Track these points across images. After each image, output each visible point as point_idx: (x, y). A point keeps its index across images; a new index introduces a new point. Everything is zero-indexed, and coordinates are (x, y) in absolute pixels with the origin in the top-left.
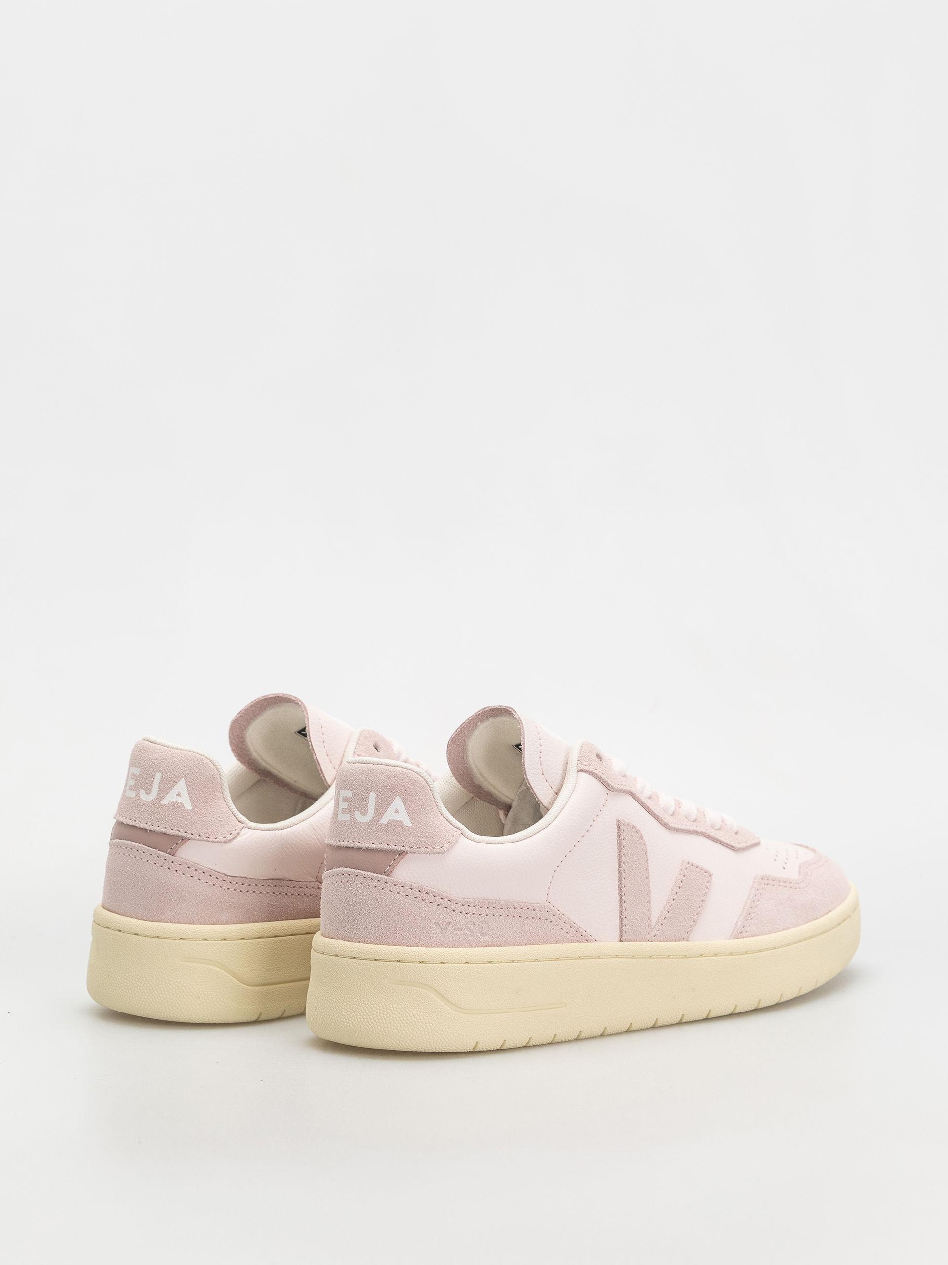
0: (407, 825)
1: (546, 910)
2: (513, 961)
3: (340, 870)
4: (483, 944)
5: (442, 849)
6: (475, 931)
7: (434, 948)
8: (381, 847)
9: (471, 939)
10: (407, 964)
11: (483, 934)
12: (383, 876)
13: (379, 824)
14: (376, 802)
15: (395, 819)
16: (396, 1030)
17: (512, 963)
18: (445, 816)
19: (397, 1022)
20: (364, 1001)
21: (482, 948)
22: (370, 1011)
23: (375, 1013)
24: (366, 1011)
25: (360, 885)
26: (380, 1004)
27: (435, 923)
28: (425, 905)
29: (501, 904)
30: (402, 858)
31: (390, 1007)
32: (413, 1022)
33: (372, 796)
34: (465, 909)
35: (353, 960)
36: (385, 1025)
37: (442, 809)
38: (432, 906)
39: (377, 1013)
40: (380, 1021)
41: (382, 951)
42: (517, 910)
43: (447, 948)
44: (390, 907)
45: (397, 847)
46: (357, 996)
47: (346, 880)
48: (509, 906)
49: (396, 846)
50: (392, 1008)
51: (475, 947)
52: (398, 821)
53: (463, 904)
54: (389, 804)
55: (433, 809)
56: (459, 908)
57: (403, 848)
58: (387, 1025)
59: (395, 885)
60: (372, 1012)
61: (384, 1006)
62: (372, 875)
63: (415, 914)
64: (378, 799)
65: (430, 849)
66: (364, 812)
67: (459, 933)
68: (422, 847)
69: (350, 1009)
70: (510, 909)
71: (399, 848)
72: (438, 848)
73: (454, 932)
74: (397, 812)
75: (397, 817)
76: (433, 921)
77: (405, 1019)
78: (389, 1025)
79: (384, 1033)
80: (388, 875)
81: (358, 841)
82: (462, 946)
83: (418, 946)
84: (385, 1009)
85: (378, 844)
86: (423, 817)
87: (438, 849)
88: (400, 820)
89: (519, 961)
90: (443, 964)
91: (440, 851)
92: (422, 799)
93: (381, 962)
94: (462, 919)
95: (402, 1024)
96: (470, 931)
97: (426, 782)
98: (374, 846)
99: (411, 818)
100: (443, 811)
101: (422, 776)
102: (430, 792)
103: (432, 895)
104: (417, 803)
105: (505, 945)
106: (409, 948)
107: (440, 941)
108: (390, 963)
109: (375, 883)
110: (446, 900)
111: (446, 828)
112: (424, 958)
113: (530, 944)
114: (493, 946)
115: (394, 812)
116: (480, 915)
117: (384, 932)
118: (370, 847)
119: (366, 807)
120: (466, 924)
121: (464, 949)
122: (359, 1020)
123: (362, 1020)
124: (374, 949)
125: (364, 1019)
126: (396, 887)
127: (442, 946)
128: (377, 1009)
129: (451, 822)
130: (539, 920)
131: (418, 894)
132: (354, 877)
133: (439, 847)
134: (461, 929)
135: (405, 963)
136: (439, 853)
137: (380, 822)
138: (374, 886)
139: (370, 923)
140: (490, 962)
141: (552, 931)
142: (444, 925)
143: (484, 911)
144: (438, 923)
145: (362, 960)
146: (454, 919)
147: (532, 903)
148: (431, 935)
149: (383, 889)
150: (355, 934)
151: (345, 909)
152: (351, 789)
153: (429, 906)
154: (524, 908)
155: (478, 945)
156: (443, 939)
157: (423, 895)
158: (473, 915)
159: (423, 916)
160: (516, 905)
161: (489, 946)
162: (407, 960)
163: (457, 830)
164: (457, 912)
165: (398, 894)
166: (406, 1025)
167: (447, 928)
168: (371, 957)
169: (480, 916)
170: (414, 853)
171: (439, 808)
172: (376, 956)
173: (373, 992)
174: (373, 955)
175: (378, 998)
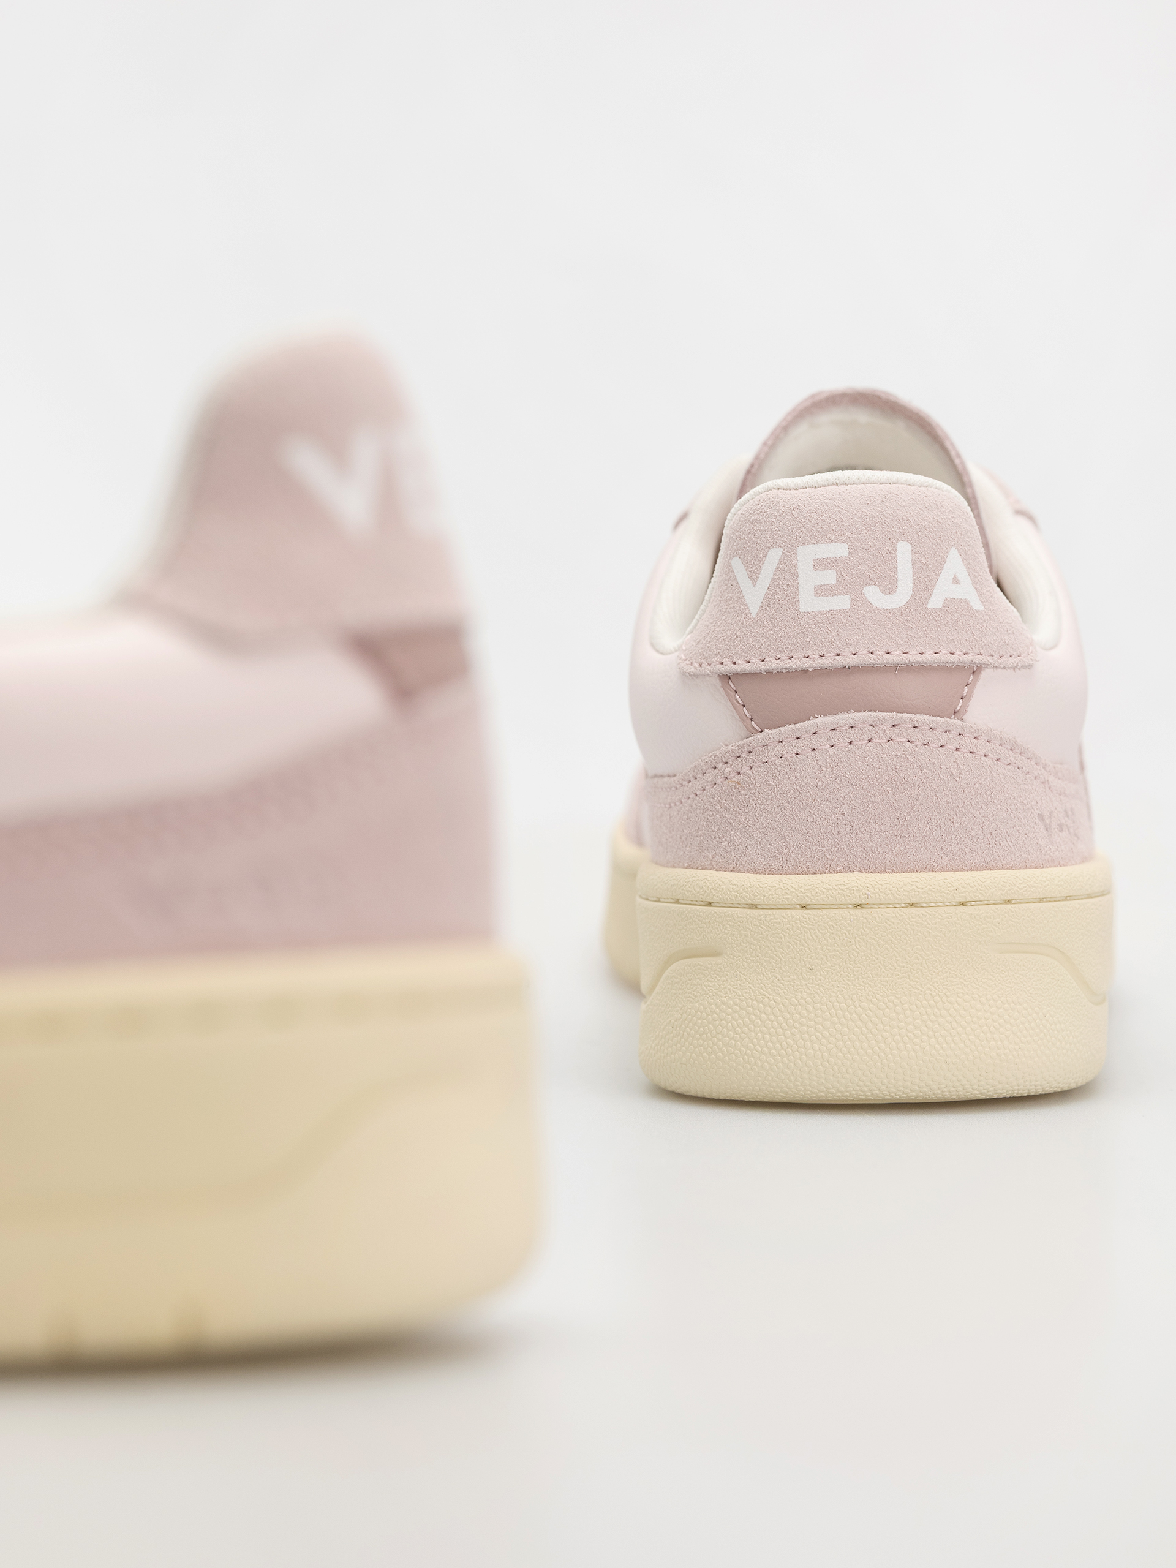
0: (974, 608)
8: (939, 657)
12: (952, 721)
13: (924, 608)
15: (955, 598)
25: (909, 745)
30: (977, 681)
33: (904, 550)
38: (1031, 779)
47: (864, 737)
49: (965, 654)
52: (961, 601)
54: (939, 565)
57: (977, 658)
59: (976, 738)
62: (930, 721)
64: (916, 556)
65: (1015, 658)
66: (889, 588)
68: (1006, 654)
71: (974, 658)
72: (1023, 655)
73: (1060, 834)
75: (957, 593)
80: (961, 718)
85: (931, 652)
88: (962, 598)
91: (1026, 662)
99: (980, 594)
109: (942, 737)
115: (952, 582)
118: (917, 660)
119: (889, 574)
132: (889, 730)
134: (1064, 828)
137: (927, 606)
138: (939, 744)
159: (1025, 801)
170: (996, 667)
172: (964, 895)
173: (965, 976)
174: (962, 893)
175: (977, 986)
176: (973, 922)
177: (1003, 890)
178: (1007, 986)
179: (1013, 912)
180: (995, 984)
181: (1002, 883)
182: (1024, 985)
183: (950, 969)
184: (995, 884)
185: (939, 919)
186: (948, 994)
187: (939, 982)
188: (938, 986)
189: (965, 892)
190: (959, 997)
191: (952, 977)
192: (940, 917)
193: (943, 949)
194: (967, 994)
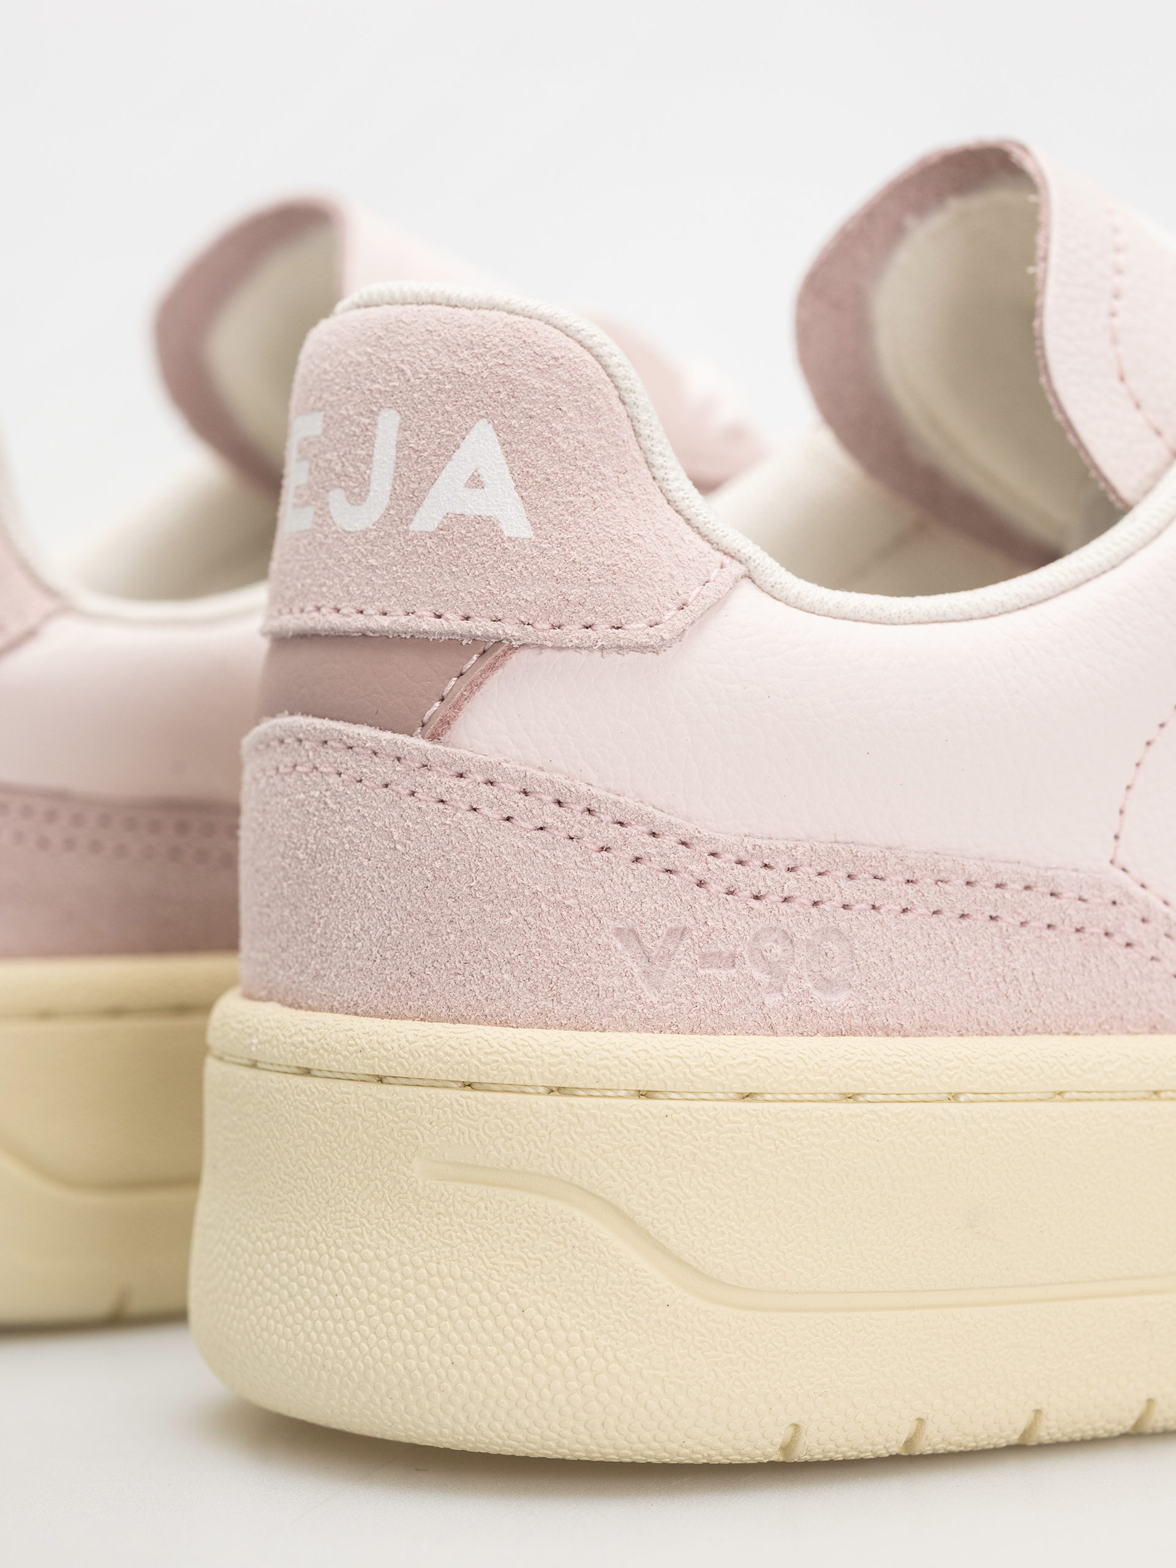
0: (513, 535)
1: (1110, 895)
2: (954, 1097)
3: (274, 727)
4: (826, 1023)
5: (651, 631)
6: (793, 970)
7: (609, 1035)
8: (411, 624)
9: (772, 1000)
10: (498, 1096)
11: (827, 984)
12: (417, 743)
13: (406, 532)
14: (400, 446)
15: (468, 512)
16: (453, 1371)
17: (946, 1105)
18: (682, 505)
19: (454, 1336)
20: (338, 1247)
21: (819, 1041)
22: (356, 1289)
23: (374, 1296)
24: (342, 1287)
25: (333, 779)
26: (394, 1261)
27: (619, 932)
28: (579, 859)
29: (909, 862)
30: (492, 668)
31: (430, 1275)
32: (519, 1339)
33: (388, 424)
34: (752, 878)
35: (302, 1081)
36: (411, 1347)
37: (671, 476)
38: (609, 862)
39: (381, 1296)
40: (394, 1329)
41: (403, 1042)
42: (977, 892)
43: (667, 1037)
44: (437, 864)
45: (470, 623)
46: (314, 1228)
47: (288, 760)
48: (943, 875)
49: (467, 618)
50: (437, 1279)
51: (789, 1032)
52: (478, 520)
53: (743, 856)
54: (447, 449)
55: (628, 477)
56: (723, 872)
57: (492, 628)
58: (417, 1346)
59: (461, 776)
60: (363, 1290)
61: (409, 1268)
62: (373, 739)
63: (536, 893)
64: (408, 433)
65: (603, 630)
66: (358, 495)
67: (722, 974)
68: (572, 622)
69: (291, 1280)
70: (947, 887)
71: (481, 626)
72: (633, 626)
73: (701, 972)
74: (476, 482)
75: (474, 504)
76: (611, 923)
77: (489, 1323)
78: (424, 1348)
79: (407, 1381)
80: (434, 737)
81: (332, 604)
82: (733, 1028)
83: (546, 1026)
84: (412, 1282)
85: (400, 612)
86: (578, 501)
87: (637, 631)
88: (485, 513)
89: (983, 1096)
90: (644, 1102)
91: (642, 639)
92: (579, 433)
93: (398, 1088)
94: (734, 917)
95: (474, 1346)
96: (770, 968)
97: (605, 367)
98: (385, 622)
99: (531, 508)
100: (673, 485)
101: (589, 342)
102: (620, 408)
103: (609, 818)
104: (557, 449)
105: (925, 1030)
106: (508, 1032)
107: (639, 1007)
108: (432, 1091)
109: (384, 769)
110: (669, 841)
111: (677, 551)
112: (567, 1076)
113: (1035, 1031)
114: (871, 1031)
115: (467, 485)
116: (815, 904)
117: (417, 967)
118: (373, 625)
119: (363, 468)
120: (756, 938)
121: (741, 1039)
122: (319, 1322)
123: (330, 1323)
124: (375, 1038)
125: (336, 1322)
126: (463, 782)
127: (647, 1024)
128: (381, 1280)
129: (703, 530)
130: (1074, 937)
131: (550, 814)
132: (315, 750)
133: (642, 625)
134: (733, 960)
135: (487, 1095)
136: (642, 648)
137: (411, 527)
138: (379, 781)
139: (367, 932)
140: (851, 1097)
141: (1131, 982)
142: (659, 943)
143: (834, 888)
144: (632, 931)
145: (331, 1083)
146: (699, 916)
147: (1047, 869)
148: (601, 981)
149: (413, 794)
150: (317, 976)
151: (286, 878)
152: (319, 405)
153: (597, 863)
154: (1011, 886)
155: (800, 1028)
156: (651, 997)
157: (574, 817)
158: (783, 906)
159: (571, 902)
160: (975, 870)
161: (852, 1032)
162: (498, 1080)
163: (727, 560)
164: (714, 888)
165: (471, 815)
166: (493, 1350)
167: (671, 955)
168: (361, 1069)
169: (814, 911)
170: (542, 647)
171: (660, 474)
172: (370, 1062)
173: (369, 1212)
174: (369, 1059)
175: (389, 1236)
176: (383, 1115)
177: (445, 1063)
178: (443, 1243)
179: (462, 1106)
180: (420, 1235)
181: (448, 1049)
182: (482, 1245)
183: (347, 1197)
184: (432, 1050)
185: (332, 1101)
186: (339, 1241)
187: (328, 1218)
188: (326, 1225)
189: (373, 1057)
190: (355, 1251)
191: (349, 1212)
192: (332, 1098)
193: (337, 1158)
194: (369, 1247)
